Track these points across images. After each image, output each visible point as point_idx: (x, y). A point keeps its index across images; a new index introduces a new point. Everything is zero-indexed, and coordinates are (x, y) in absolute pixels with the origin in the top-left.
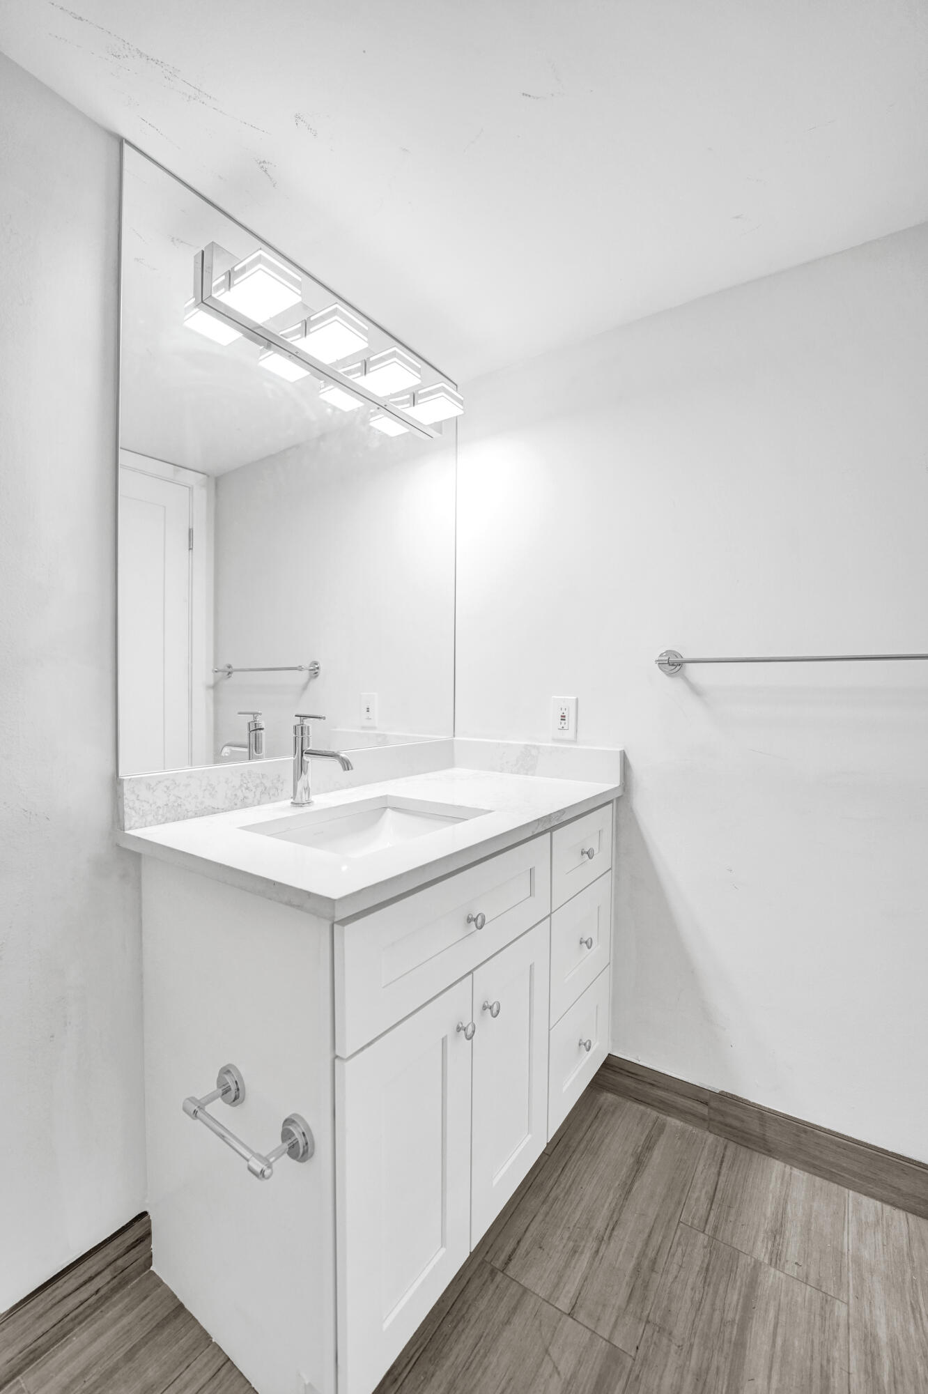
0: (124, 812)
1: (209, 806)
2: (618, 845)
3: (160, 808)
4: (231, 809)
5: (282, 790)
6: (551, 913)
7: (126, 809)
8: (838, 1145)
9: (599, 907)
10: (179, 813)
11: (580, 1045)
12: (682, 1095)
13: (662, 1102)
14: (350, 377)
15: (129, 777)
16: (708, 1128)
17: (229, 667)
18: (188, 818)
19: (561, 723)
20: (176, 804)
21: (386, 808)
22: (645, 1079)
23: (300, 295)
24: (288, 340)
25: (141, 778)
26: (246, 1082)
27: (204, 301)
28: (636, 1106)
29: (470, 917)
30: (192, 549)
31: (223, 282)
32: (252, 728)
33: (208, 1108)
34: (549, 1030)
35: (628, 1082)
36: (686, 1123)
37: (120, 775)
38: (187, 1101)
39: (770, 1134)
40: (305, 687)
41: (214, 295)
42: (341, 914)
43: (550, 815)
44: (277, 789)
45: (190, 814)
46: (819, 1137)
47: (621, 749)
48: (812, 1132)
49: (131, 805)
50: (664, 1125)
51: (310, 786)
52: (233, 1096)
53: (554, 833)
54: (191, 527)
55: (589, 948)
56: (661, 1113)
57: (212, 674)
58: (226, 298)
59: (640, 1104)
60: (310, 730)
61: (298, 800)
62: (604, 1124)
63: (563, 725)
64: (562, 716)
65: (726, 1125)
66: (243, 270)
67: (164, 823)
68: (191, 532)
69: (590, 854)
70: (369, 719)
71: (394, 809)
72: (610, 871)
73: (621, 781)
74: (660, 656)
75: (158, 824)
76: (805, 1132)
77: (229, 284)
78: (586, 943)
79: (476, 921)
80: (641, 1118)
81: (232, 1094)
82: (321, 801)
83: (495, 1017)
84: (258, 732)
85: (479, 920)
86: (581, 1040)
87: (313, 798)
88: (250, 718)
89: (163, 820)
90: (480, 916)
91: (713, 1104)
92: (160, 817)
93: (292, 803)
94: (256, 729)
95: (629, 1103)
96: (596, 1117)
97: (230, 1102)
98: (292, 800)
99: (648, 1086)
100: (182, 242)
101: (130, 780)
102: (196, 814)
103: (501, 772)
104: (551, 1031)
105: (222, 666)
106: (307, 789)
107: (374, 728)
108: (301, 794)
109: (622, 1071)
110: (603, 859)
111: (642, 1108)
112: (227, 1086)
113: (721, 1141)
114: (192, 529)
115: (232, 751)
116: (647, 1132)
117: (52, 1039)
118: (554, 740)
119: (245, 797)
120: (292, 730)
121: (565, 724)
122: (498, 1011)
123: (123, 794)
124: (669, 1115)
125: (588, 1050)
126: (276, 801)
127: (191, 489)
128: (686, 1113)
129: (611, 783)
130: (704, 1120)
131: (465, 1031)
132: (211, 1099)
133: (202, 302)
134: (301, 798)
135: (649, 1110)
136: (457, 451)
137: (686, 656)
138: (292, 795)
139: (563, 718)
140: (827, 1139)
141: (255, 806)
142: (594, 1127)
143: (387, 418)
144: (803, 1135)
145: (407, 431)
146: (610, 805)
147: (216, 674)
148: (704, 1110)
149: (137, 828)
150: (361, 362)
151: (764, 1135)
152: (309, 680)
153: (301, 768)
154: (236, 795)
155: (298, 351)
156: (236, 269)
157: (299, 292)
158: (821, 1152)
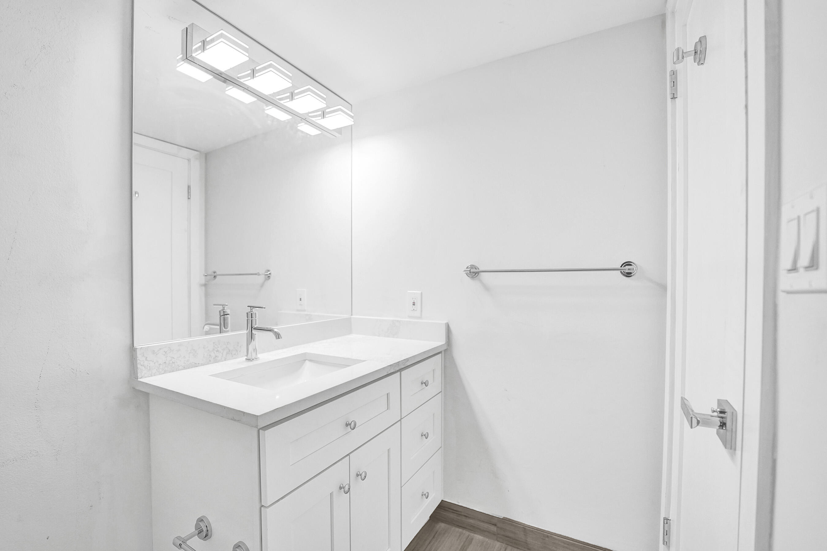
0: (137, 368)
1: (193, 362)
2: (445, 377)
3: (161, 364)
4: (208, 364)
5: (240, 351)
6: (401, 419)
7: (138, 366)
8: (564, 543)
9: (434, 414)
10: (173, 367)
11: (422, 495)
12: (482, 521)
13: (471, 526)
14: (282, 102)
15: (141, 347)
16: (497, 539)
17: (215, 272)
18: (179, 370)
19: (413, 307)
20: (171, 362)
21: (305, 360)
22: (462, 514)
23: (248, 57)
24: (241, 80)
25: (148, 347)
26: (213, 525)
27: (188, 58)
28: (457, 529)
29: (348, 423)
30: (190, 198)
31: (200, 47)
32: (222, 314)
33: (188, 542)
34: (401, 487)
35: (452, 516)
36: (485, 537)
37: (135, 345)
38: (176, 539)
39: (529, 540)
40: (262, 285)
41: (194, 55)
42: (262, 424)
43: (398, 362)
44: (237, 351)
45: (180, 368)
46: (555, 539)
47: (445, 322)
48: (551, 536)
49: (142, 363)
50: (472, 539)
51: (257, 348)
52: (204, 535)
53: (402, 373)
54: (189, 185)
55: (426, 438)
56: (471, 532)
57: (204, 277)
58: (201, 56)
59: (459, 528)
60: (257, 315)
61: (249, 357)
62: (438, 541)
63: (414, 308)
64: (413, 303)
65: (506, 537)
66: (212, 41)
67: (163, 374)
68: (189, 187)
69: (426, 384)
70: (301, 305)
71: (310, 360)
72: (441, 393)
73: (446, 341)
74: (467, 268)
75: (160, 374)
76: (548, 537)
77: (203, 47)
78: (425, 435)
79: (350, 425)
80: (460, 536)
81: (204, 534)
82: (264, 357)
83: (363, 480)
84: (226, 316)
85: (353, 424)
86: (423, 492)
87: (259, 356)
88: (221, 308)
89: (163, 372)
90: (353, 422)
91: (499, 525)
92: (161, 370)
93: (246, 359)
94: (224, 315)
95: (453, 528)
96: (434, 537)
97: (202, 538)
98: (246, 357)
99: (464, 517)
100: (175, 19)
101: (141, 348)
102: (184, 367)
103: (378, 336)
104: (402, 488)
105: (210, 272)
106: (255, 350)
107: (304, 310)
108: (252, 353)
109: (449, 510)
110: (436, 386)
111: (460, 530)
112: (201, 529)
113: (504, 546)
114: (190, 186)
115: (211, 328)
116: (462, 543)
117: (91, 508)
118: (410, 317)
119: (216, 356)
120: (246, 315)
121: (415, 307)
122: (365, 477)
123: (137, 357)
124: (475, 533)
125: (427, 498)
126: (236, 358)
127: (189, 160)
128: (485, 531)
129: (439, 342)
130: (495, 535)
131: (345, 489)
132: (191, 536)
133: (187, 58)
134: (252, 355)
135: (464, 531)
136: (352, 145)
137: (481, 269)
138: (246, 355)
139: (414, 304)
140: (559, 540)
141: (222, 361)
142: (432, 544)
143: (306, 125)
144: (547, 539)
145: (320, 132)
146: (440, 354)
147: (206, 277)
148: (493, 529)
149: (146, 377)
150: (290, 93)
151: (526, 540)
152: (265, 281)
153: (251, 337)
154: (210, 355)
155: (249, 87)
156: (208, 40)
157: (247, 55)
158: (556, 547)
